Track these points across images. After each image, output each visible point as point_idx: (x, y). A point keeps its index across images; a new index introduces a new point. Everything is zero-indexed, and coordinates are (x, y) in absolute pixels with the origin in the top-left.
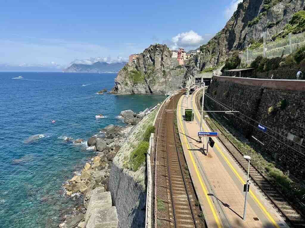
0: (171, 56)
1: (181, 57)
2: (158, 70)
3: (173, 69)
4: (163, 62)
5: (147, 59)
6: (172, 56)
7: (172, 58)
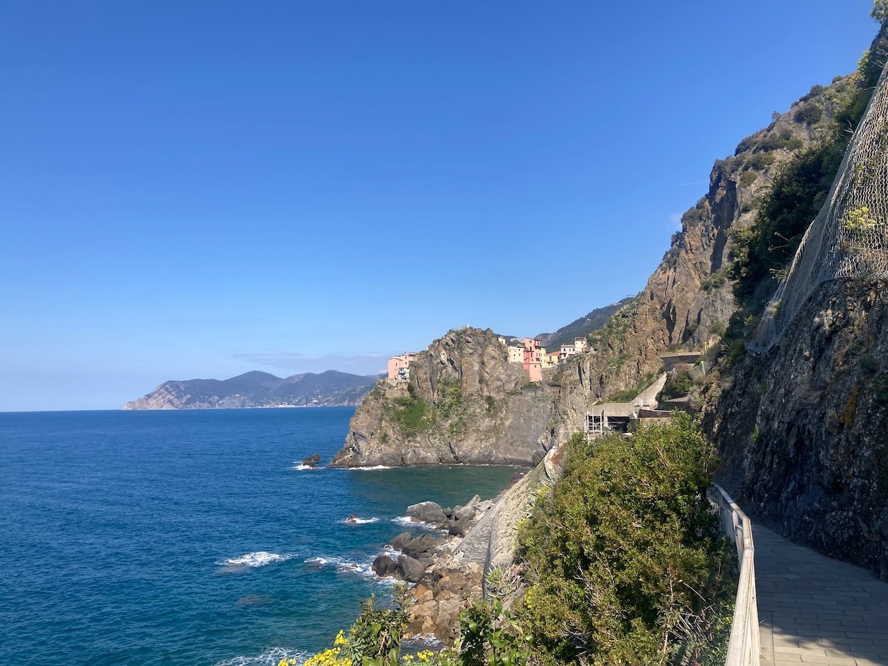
0: (506, 358)
1: (535, 360)
2: (472, 395)
3: (512, 393)
4: (486, 374)
5: (440, 366)
6: (508, 358)
7: (510, 362)
